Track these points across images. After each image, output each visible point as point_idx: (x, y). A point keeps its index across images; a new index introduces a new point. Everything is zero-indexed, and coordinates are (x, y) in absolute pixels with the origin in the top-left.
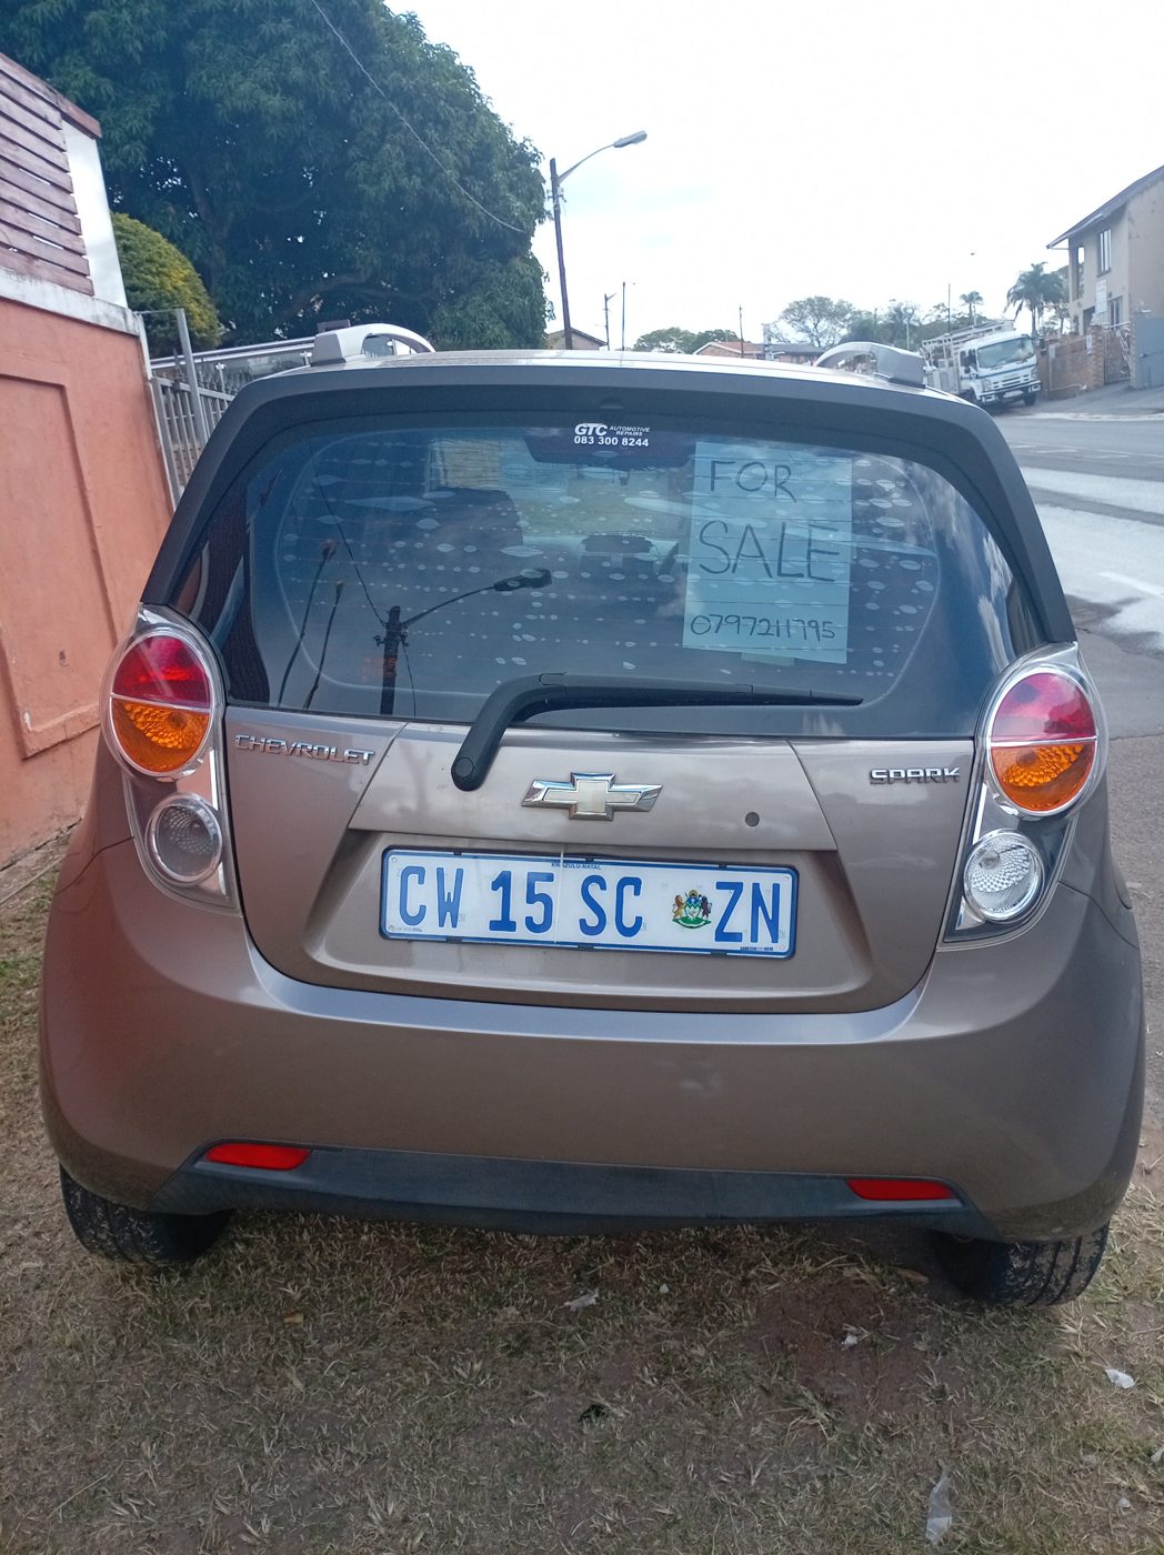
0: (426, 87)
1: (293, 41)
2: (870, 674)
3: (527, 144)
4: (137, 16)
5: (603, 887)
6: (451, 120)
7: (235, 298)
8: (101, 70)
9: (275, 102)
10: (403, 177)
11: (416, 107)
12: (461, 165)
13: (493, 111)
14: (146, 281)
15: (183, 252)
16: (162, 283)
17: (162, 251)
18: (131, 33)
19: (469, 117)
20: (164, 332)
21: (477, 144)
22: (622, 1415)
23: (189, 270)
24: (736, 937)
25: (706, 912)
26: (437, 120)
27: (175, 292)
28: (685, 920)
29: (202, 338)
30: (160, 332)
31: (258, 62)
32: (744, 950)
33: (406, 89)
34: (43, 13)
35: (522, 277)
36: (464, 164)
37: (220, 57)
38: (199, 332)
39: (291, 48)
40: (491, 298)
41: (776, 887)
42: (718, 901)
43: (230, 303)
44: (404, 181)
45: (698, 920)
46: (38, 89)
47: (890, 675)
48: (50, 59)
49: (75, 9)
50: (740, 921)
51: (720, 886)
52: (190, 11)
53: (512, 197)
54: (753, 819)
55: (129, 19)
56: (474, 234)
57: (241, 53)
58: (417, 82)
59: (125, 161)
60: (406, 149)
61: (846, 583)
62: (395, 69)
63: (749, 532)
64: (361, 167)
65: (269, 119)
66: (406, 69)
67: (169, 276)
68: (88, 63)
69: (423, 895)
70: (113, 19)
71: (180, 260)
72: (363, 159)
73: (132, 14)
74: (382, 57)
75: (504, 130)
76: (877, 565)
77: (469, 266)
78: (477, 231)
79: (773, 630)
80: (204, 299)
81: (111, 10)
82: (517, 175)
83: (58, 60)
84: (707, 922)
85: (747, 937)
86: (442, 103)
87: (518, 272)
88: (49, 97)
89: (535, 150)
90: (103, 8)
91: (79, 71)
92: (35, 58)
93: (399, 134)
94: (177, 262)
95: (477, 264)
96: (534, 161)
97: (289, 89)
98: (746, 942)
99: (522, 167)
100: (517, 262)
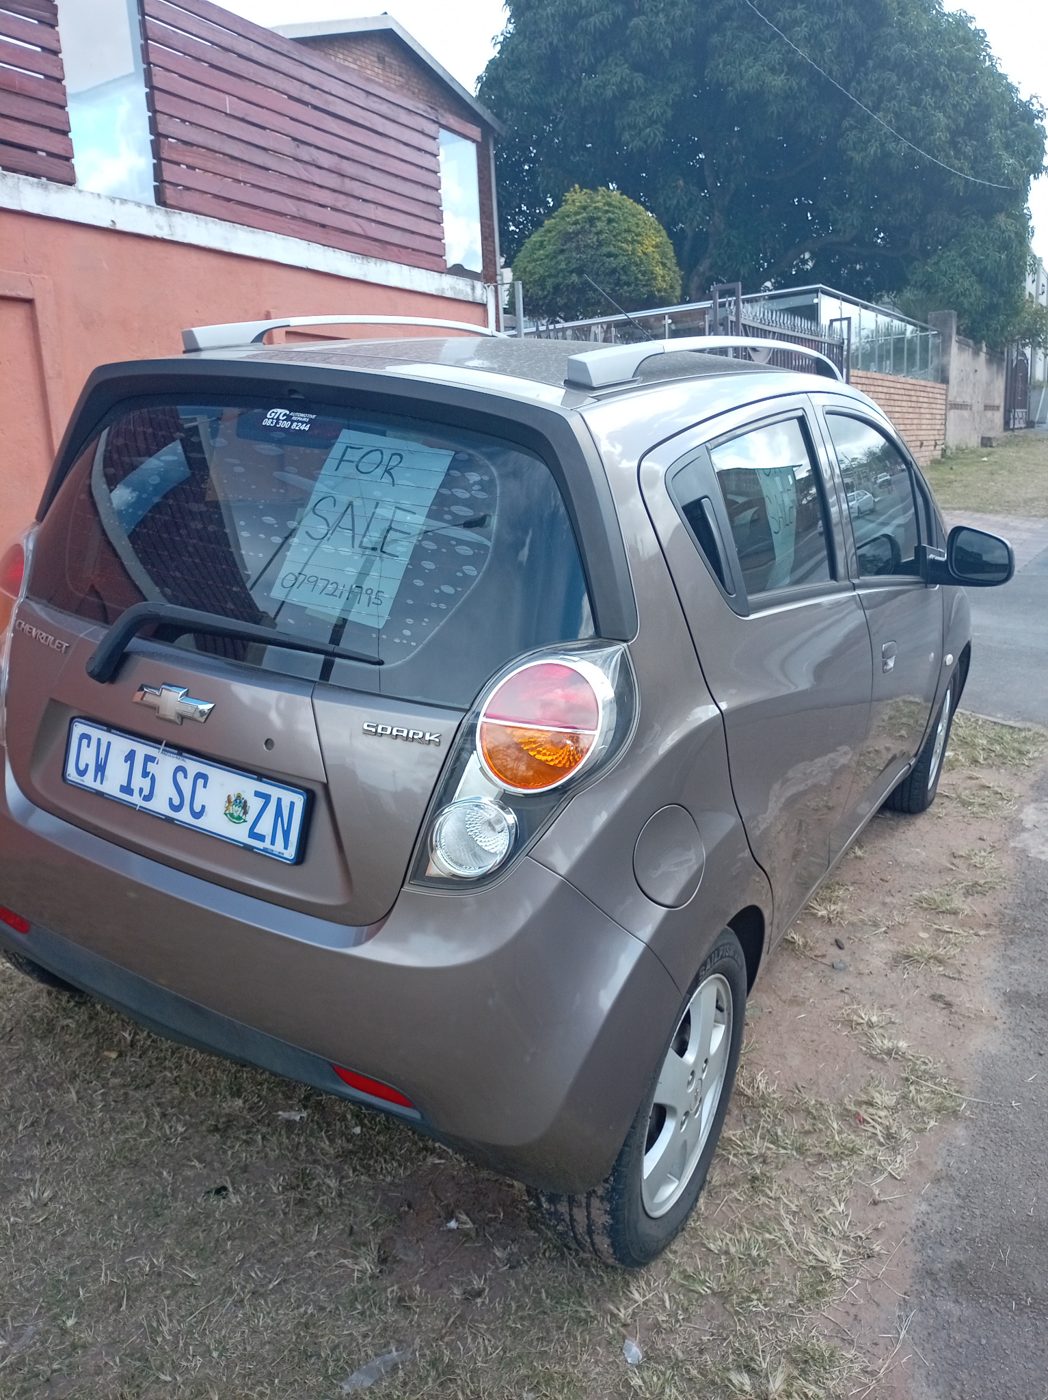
0: (929, 55)
1: (804, 24)
2: (397, 641)
3: (1034, 101)
4: (671, 17)
5: (186, 777)
6: (950, 84)
7: (726, 259)
8: (636, 67)
9: (778, 82)
10: (890, 142)
11: (915, 75)
12: (954, 127)
13: (1000, 70)
14: (621, 248)
15: (660, 221)
16: (634, 249)
17: (640, 222)
18: (663, 33)
19: (971, 80)
20: (630, 292)
21: (975, 105)
22: (234, 1201)
23: (662, 237)
24: (261, 838)
25: (245, 813)
26: (936, 85)
27: (643, 257)
28: (232, 815)
29: (661, 297)
30: (626, 292)
31: (770, 46)
32: (265, 850)
33: (907, 59)
34: (595, 23)
35: (1003, 232)
36: (958, 126)
37: (737, 46)
38: (659, 291)
39: (802, 31)
40: (966, 253)
41: (292, 804)
42: (255, 805)
43: (720, 264)
44: (891, 146)
45: (239, 818)
46: (418, 108)
47: (413, 644)
48: (598, 61)
49: (621, 17)
50: (265, 827)
51: (258, 794)
52: (718, 7)
53: (1005, 155)
54: (269, 743)
55: (663, 21)
56: (958, 191)
57: (756, 40)
58: (920, 50)
59: (645, 142)
60: (897, 115)
61: (404, 560)
62: (901, 41)
63: (350, 509)
64: (852, 136)
65: (771, 98)
66: (911, 40)
67: (642, 244)
68: (626, 61)
69: (88, 756)
70: (651, 22)
71: (655, 229)
72: (856, 127)
73: (667, 16)
74: (889, 30)
75: (1011, 89)
76: (435, 547)
77: (949, 223)
78: (961, 189)
79: (337, 593)
80: (672, 262)
81: (650, 15)
82: (1015, 133)
83: (604, 61)
84: (245, 821)
85: (268, 840)
86: (943, 68)
87: (1000, 227)
88: (429, 114)
89: (1042, 106)
90: (644, 13)
91: (618, 70)
92: (586, 62)
93: (893, 102)
94: (652, 231)
95: (957, 220)
96: (1038, 117)
97: (793, 67)
98: (267, 844)
99: (1023, 124)
100: (1001, 219)
